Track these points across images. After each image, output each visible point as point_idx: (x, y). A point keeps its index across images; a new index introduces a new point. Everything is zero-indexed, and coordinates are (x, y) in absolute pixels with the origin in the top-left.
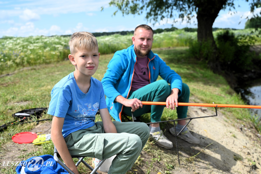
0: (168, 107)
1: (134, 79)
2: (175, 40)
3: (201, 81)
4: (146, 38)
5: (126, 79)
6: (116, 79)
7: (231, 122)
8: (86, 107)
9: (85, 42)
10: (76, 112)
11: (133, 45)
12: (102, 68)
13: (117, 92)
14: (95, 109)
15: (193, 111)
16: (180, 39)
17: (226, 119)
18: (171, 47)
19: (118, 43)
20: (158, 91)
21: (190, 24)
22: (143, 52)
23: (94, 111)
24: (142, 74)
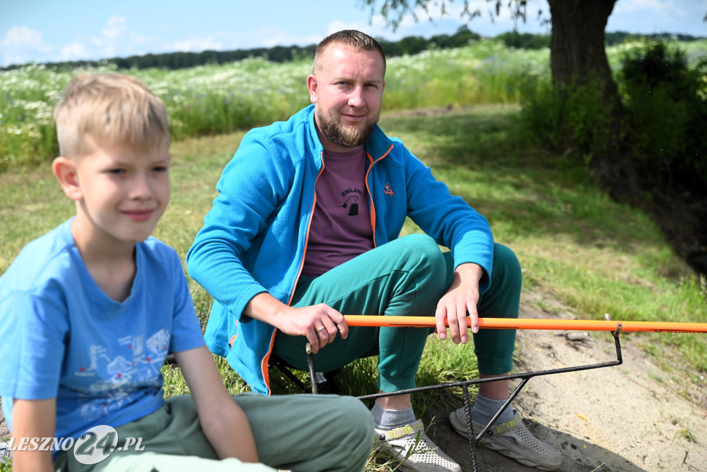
0: (442, 335)
1: (313, 233)
2: (470, 81)
3: (568, 231)
4: (359, 79)
5: (285, 232)
6: (247, 233)
7: (677, 381)
8: (127, 351)
9: (126, 118)
10: (83, 374)
11: (313, 107)
12: (198, 186)
13: (252, 280)
14: (155, 356)
15: (537, 345)
16: (487, 77)
17: (656, 371)
18: (457, 105)
19: (258, 93)
20: (405, 274)
21: (525, 20)
22: (350, 131)
23: (153, 362)
24: (343, 212)
